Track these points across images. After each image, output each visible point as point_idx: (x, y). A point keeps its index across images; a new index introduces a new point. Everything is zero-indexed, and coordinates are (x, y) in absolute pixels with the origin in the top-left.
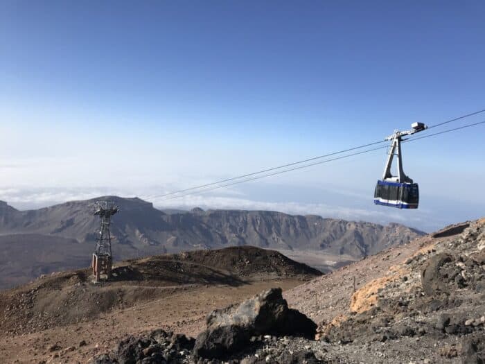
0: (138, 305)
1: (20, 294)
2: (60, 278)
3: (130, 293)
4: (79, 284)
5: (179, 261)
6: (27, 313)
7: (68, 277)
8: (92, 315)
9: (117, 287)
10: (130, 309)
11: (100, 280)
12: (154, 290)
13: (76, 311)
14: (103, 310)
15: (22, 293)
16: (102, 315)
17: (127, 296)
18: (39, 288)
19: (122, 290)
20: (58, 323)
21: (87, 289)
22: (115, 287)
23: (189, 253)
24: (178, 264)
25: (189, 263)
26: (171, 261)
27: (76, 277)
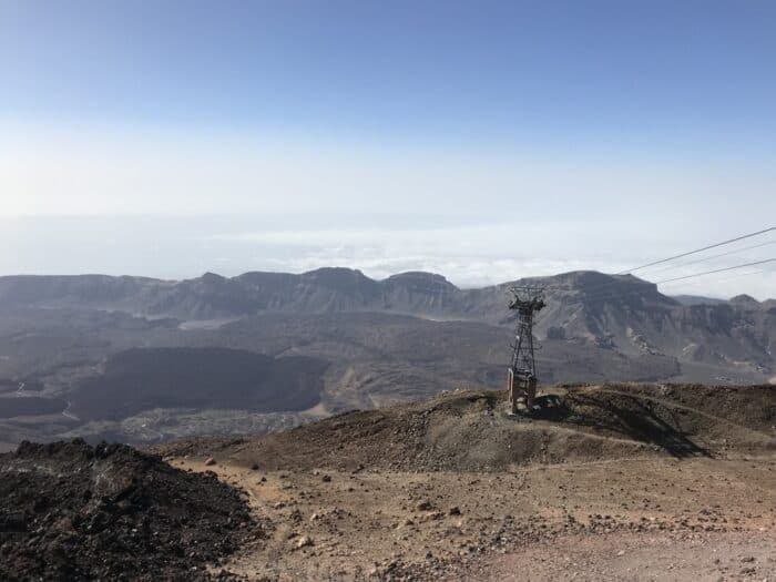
0: (571, 463)
1: (410, 415)
2: (462, 399)
3: (561, 440)
4: (486, 412)
5: (653, 399)
6: (416, 442)
7: (473, 400)
8: (499, 464)
9: (541, 427)
10: (559, 466)
11: (516, 411)
12: (601, 442)
13: (476, 453)
14: (516, 460)
15: (414, 412)
16: (513, 467)
17: (555, 443)
18: (434, 409)
19: (549, 433)
20: (452, 467)
21: (497, 422)
22: (539, 426)
23: (674, 386)
24: (650, 403)
25: (673, 405)
26: (636, 396)
27: (483, 401)
